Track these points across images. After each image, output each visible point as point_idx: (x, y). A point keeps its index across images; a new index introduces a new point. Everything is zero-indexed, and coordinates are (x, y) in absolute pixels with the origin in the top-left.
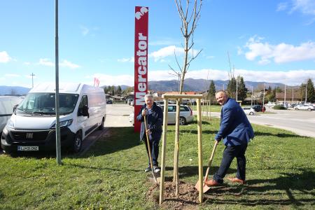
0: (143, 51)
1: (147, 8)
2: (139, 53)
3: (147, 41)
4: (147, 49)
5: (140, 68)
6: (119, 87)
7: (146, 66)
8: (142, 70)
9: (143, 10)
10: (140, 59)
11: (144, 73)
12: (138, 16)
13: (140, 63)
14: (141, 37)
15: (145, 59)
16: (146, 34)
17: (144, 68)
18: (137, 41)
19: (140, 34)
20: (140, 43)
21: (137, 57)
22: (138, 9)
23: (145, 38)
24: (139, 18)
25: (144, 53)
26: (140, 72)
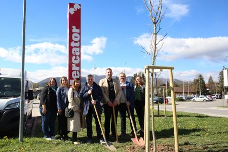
0: (76, 42)
1: (80, 5)
2: (73, 44)
3: (80, 34)
4: (80, 41)
5: (74, 57)
7: (80, 56)
8: (76, 59)
9: (76, 7)
10: (73, 49)
11: (77, 62)
12: (72, 11)
13: (73, 53)
14: (74, 29)
15: (78, 49)
16: (79, 27)
17: (78, 57)
18: (71, 33)
19: (74, 27)
20: (74, 35)
21: (71, 48)
22: (72, 5)
23: (78, 31)
24: (72, 13)
25: (77, 45)
26: (73, 61)
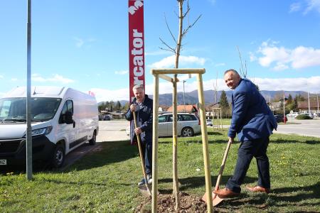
0: (139, 49)
1: (142, 2)
2: (134, 52)
3: (143, 38)
4: (143, 47)
5: (136, 69)
6: (118, 102)
7: (143, 66)
8: (138, 71)
9: (138, 4)
10: (135, 58)
11: (140, 74)
12: (132, 10)
13: (135, 63)
14: (136, 33)
15: (141, 58)
16: (141, 30)
17: (141, 69)
18: (131, 38)
19: (135, 31)
20: (135, 41)
21: (131, 57)
22: (131, 3)
23: (140, 35)
24: (133, 13)
25: (140, 52)
26: (135, 73)
